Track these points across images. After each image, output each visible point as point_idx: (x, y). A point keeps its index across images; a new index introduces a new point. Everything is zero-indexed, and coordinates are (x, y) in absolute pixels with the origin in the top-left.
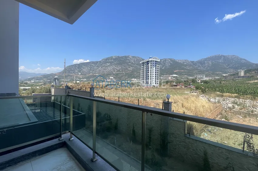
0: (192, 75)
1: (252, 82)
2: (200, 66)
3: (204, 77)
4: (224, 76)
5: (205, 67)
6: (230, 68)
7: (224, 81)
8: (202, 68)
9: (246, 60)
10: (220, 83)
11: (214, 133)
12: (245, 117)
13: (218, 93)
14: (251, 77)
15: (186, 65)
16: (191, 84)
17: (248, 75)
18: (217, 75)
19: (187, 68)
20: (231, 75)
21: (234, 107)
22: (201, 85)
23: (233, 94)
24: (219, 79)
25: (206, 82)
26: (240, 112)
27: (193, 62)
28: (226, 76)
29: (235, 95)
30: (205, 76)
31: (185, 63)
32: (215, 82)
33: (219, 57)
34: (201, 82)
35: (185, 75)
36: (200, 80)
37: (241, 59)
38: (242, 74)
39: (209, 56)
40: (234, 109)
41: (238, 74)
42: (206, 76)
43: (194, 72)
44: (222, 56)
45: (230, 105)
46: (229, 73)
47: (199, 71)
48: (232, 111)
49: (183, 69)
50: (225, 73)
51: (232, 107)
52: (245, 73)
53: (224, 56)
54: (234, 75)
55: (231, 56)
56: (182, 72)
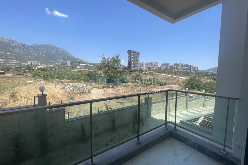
0: (24, 61)
1: (75, 70)
2: (34, 51)
3: (40, 65)
4: (57, 65)
5: (39, 54)
6: (61, 58)
7: (58, 69)
8: (36, 55)
9: (71, 54)
10: (56, 71)
11: (70, 112)
12: (81, 95)
13: (57, 79)
14: (74, 67)
15: (13, 47)
16: (27, 72)
17: (72, 65)
18: (52, 63)
19: (15, 51)
20: (62, 65)
21: (74, 90)
22: (39, 72)
23: (68, 80)
24: (53, 67)
25: (43, 70)
26: (78, 92)
27: (24, 45)
28: (59, 65)
29: (70, 80)
30: (40, 63)
31: (12, 44)
32: (51, 69)
33: (53, 47)
34: (38, 70)
35: (13, 59)
36: (36, 67)
37: (67, 53)
38: (69, 64)
39: (43, 44)
40: (74, 91)
41: (66, 64)
42: (42, 63)
43: (27, 57)
44: (54, 46)
45: (71, 89)
46: (60, 62)
47: (33, 57)
48: (73, 93)
49: (9, 51)
50: (58, 62)
51: (73, 90)
52: (71, 64)
53: (56, 48)
54: (64, 64)
55: (61, 48)
56: (9, 55)
